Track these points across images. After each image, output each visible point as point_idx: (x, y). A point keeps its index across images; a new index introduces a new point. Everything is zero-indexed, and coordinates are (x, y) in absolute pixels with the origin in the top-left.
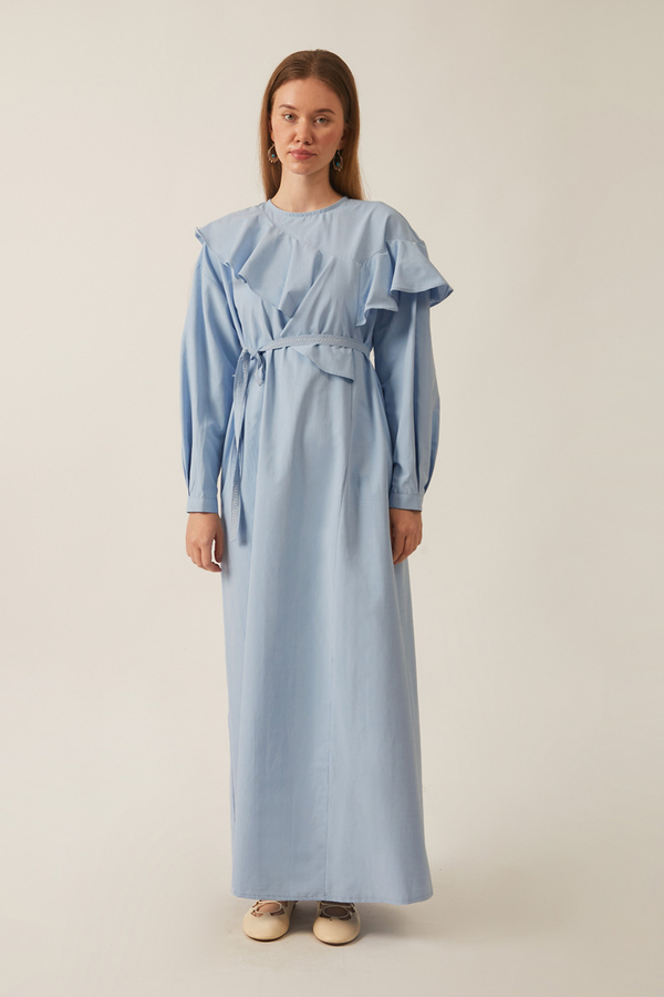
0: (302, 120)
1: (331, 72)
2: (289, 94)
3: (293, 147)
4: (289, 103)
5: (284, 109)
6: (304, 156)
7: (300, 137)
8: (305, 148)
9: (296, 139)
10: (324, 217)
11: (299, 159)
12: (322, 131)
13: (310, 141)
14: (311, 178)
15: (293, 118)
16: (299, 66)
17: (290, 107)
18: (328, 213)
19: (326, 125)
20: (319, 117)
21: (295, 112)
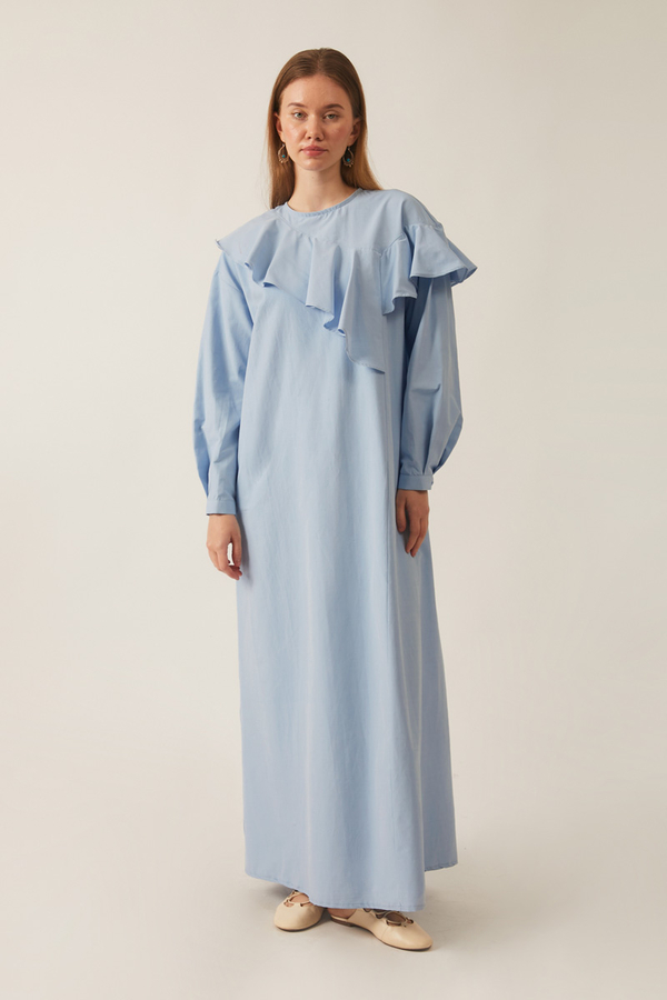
0: (312, 117)
1: (335, 68)
2: (297, 92)
3: (305, 144)
4: (298, 101)
5: (293, 107)
6: (316, 152)
7: (311, 133)
8: (317, 144)
9: (307, 136)
10: (340, 212)
11: (312, 156)
12: (333, 127)
13: (321, 137)
14: (323, 174)
15: (302, 116)
16: (305, 65)
17: (298, 105)
18: (343, 208)
19: (336, 121)
20: (328, 113)
21: (305, 110)
